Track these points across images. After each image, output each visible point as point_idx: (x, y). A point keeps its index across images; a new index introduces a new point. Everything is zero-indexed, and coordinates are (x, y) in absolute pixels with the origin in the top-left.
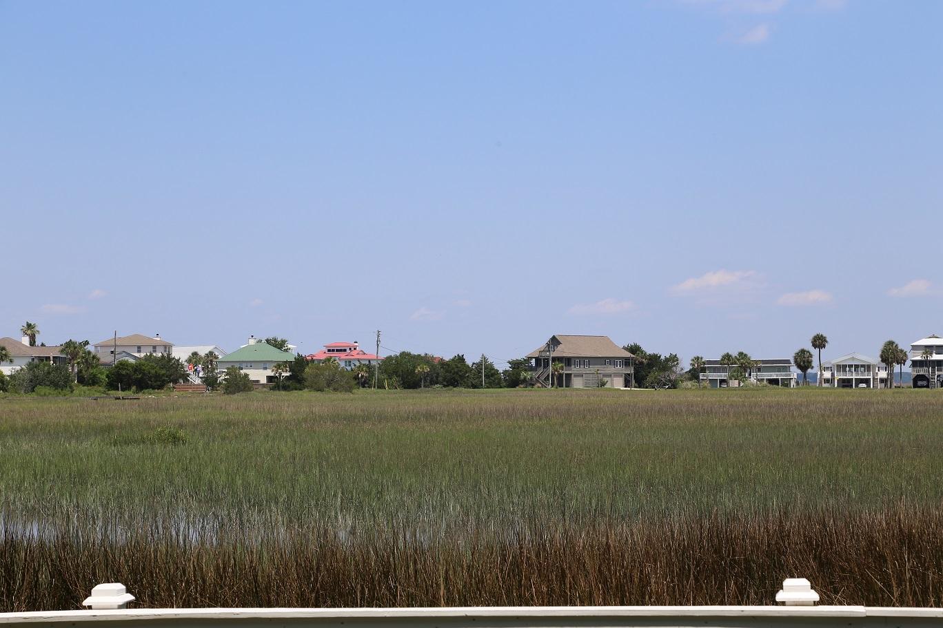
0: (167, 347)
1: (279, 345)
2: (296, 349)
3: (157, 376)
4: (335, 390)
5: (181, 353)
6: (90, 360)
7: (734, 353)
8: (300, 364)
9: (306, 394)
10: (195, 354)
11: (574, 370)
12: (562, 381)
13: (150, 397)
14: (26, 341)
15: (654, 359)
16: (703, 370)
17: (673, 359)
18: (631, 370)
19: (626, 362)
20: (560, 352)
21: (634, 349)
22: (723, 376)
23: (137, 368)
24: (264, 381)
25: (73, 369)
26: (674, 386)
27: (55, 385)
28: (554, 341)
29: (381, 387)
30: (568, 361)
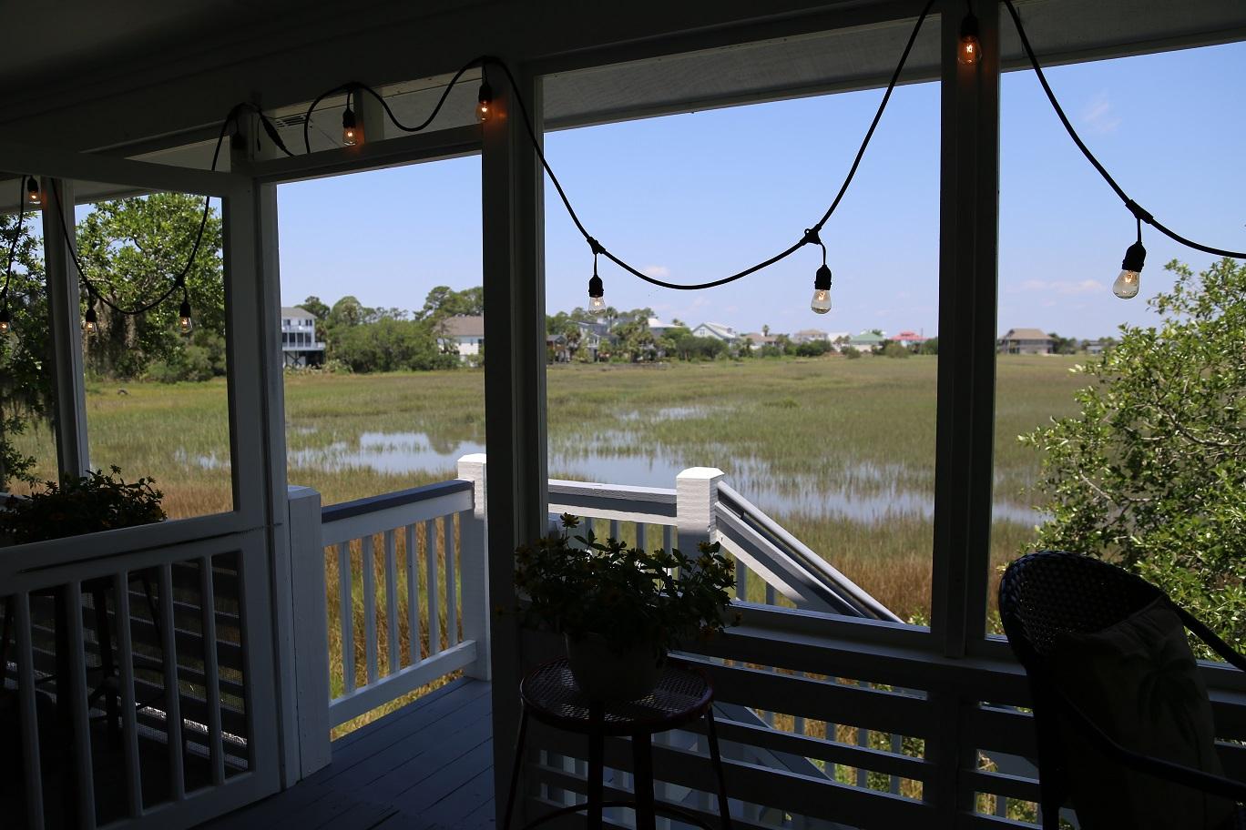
0: (826, 335)
1: (877, 333)
2: (886, 335)
3: (818, 351)
4: (900, 357)
5: (832, 338)
6: (789, 343)
7: (1106, 337)
8: (885, 344)
9: (884, 358)
10: (840, 337)
11: (1021, 346)
12: (1013, 351)
13: (815, 359)
14: (763, 334)
15: (1063, 341)
16: (1089, 345)
17: (1073, 340)
18: (1051, 346)
19: (1049, 342)
20: (1014, 337)
21: (1053, 335)
22: (1099, 348)
23: (810, 347)
24: (870, 350)
25: (782, 347)
26: (1073, 353)
27: (773, 355)
28: (1012, 332)
29: (922, 353)
30: (1018, 342)
